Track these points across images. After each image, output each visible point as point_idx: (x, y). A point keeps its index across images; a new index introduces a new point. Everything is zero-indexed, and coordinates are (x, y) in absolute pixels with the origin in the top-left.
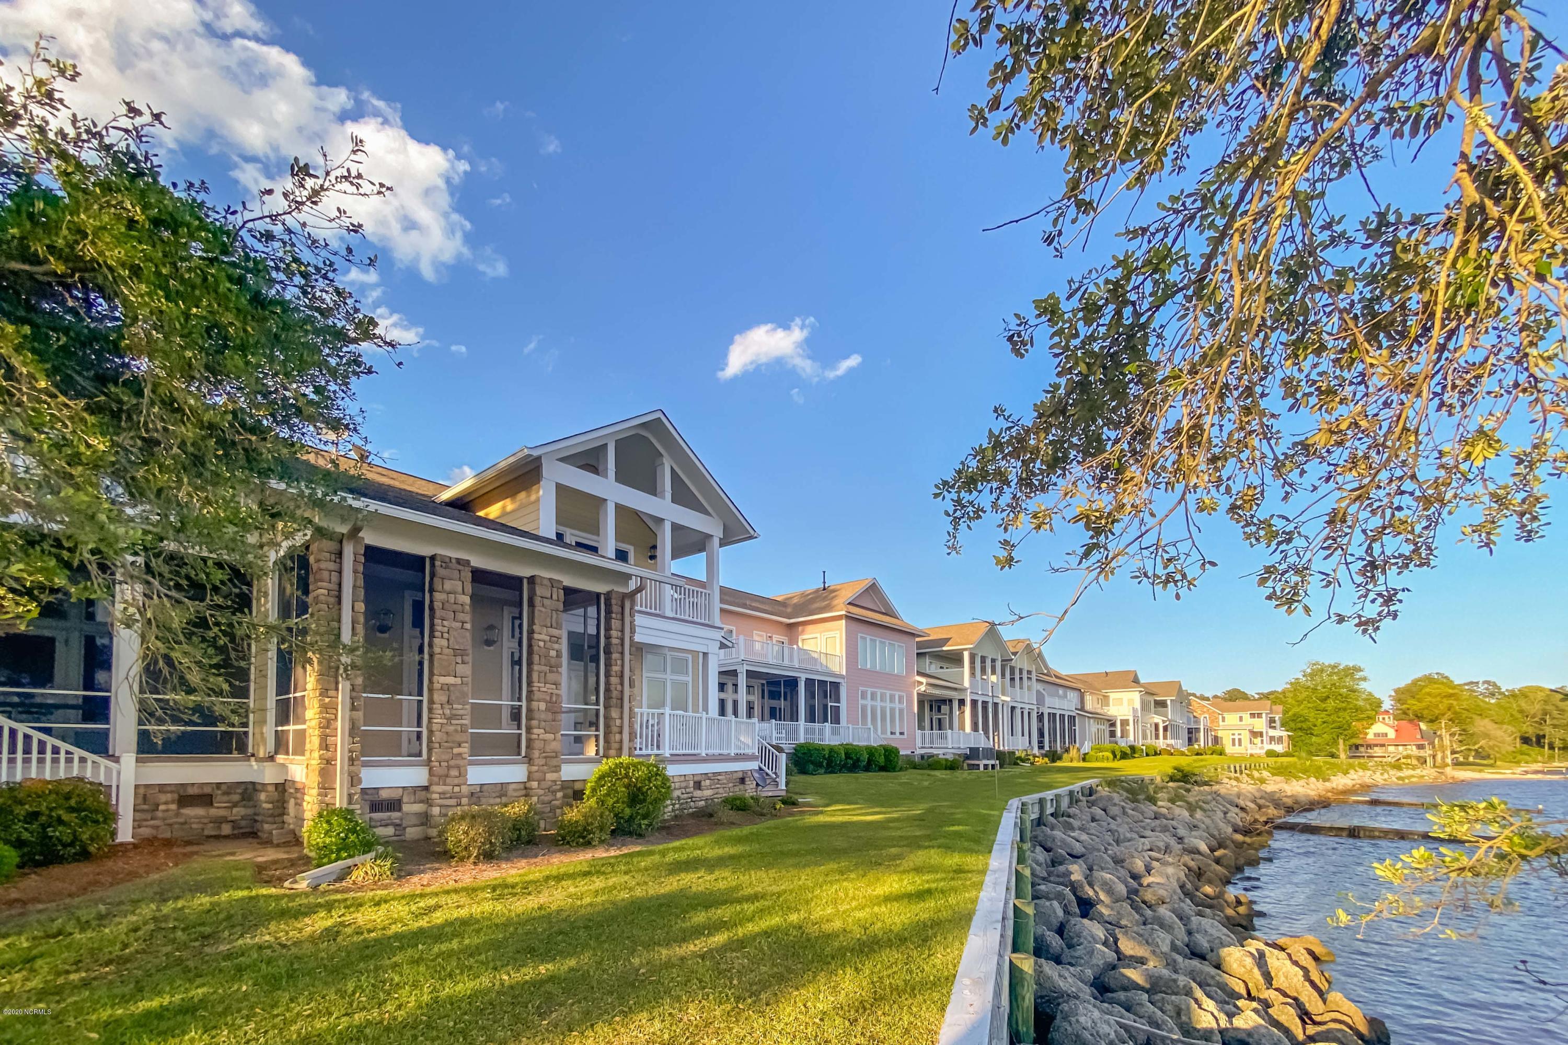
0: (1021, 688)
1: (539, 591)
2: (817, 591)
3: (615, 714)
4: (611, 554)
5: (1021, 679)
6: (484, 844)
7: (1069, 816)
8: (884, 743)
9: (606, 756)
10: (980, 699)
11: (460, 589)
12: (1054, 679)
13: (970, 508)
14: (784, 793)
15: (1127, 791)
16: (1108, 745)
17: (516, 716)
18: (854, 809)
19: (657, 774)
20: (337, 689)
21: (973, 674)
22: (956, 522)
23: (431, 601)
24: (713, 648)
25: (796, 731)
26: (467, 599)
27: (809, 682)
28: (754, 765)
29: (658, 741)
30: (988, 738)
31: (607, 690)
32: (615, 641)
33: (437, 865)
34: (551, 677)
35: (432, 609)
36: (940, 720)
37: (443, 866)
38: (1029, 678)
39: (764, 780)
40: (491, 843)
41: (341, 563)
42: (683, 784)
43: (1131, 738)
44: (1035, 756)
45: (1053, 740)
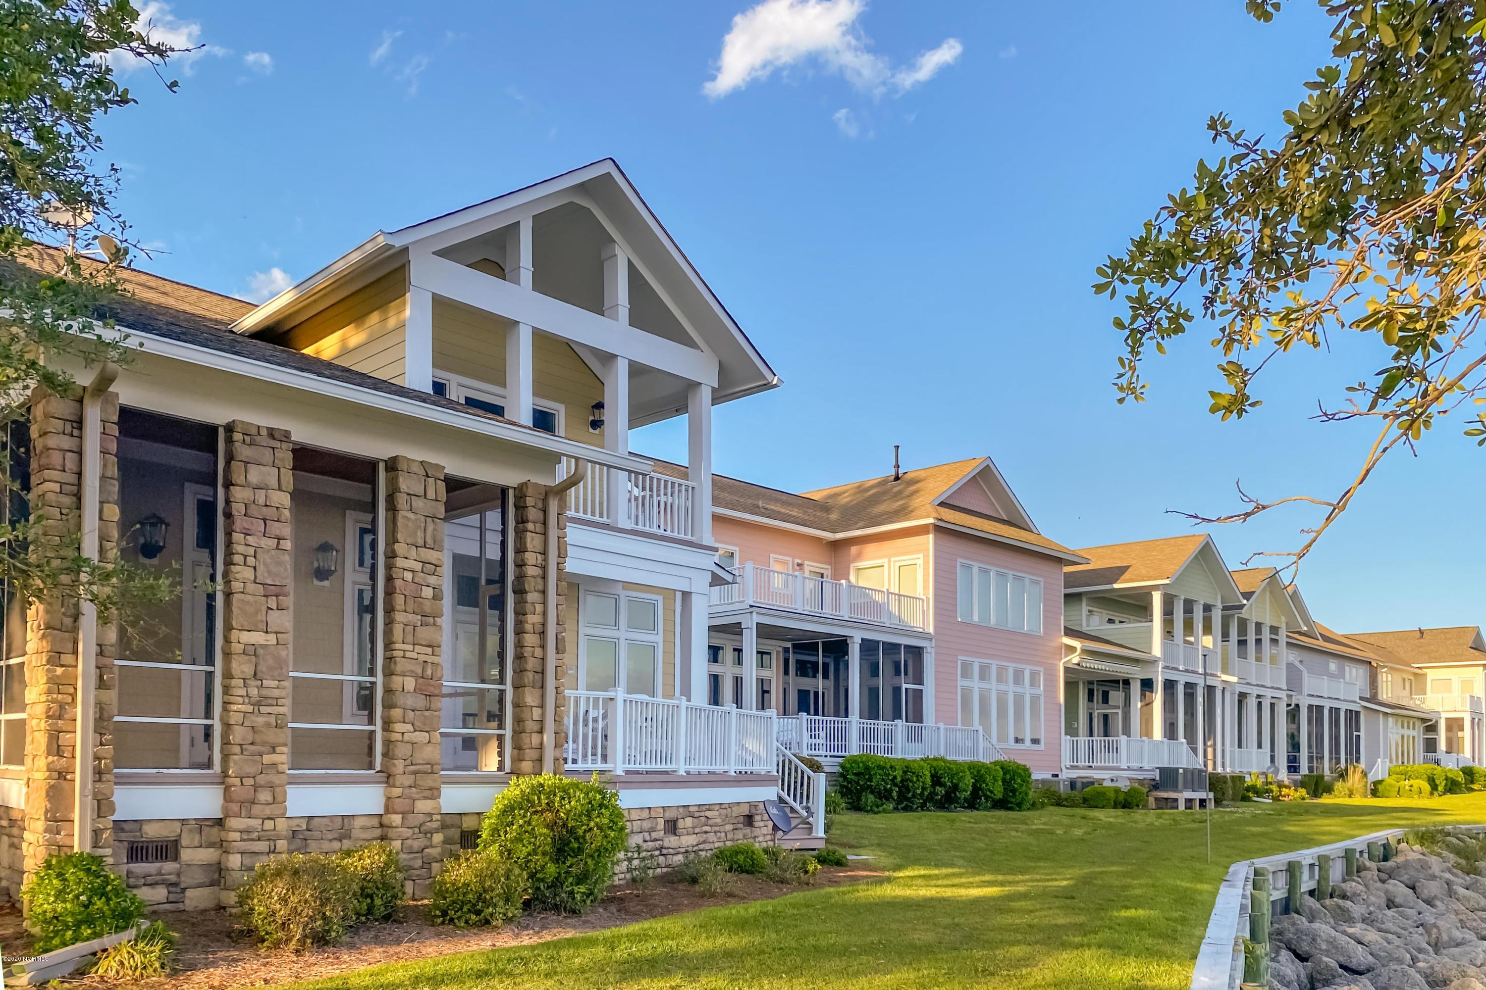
0: (1258, 659)
1: (405, 483)
2: (884, 482)
3: (530, 698)
4: (527, 419)
5: (1258, 642)
6: (312, 919)
7: (1344, 897)
8: (1003, 757)
9: (516, 772)
10: (1182, 679)
11: (274, 483)
12: (1320, 643)
13: (1163, 313)
14: (821, 845)
15: (1458, 852)
16: (1420, 766)
17: (366, 702)
18: (947, 876)
19: (601, 806)
20: (75, 652)
21: (1168, 633)
22: (1135, 340)
23: (228, 502)
24: (699, 584)
25: (842, 735)
26: (285, 499)
27: (868, 647)
28: (770, 793)
29: (604, 748)
30: (1195, 750)
31: (519, 657)
32: (531, 571)
33: (235, 954)
34: (424, 634)
35: (228, 515)
36: (1106, 717)
37: (246, 955)
38: (1274, 641)
39: (788, 820)
40: (324, 917)
41: (81, 437)
42: (646, 825)
43: (1468, 753)
44: (1281, 785)
45: (1316, 757)
